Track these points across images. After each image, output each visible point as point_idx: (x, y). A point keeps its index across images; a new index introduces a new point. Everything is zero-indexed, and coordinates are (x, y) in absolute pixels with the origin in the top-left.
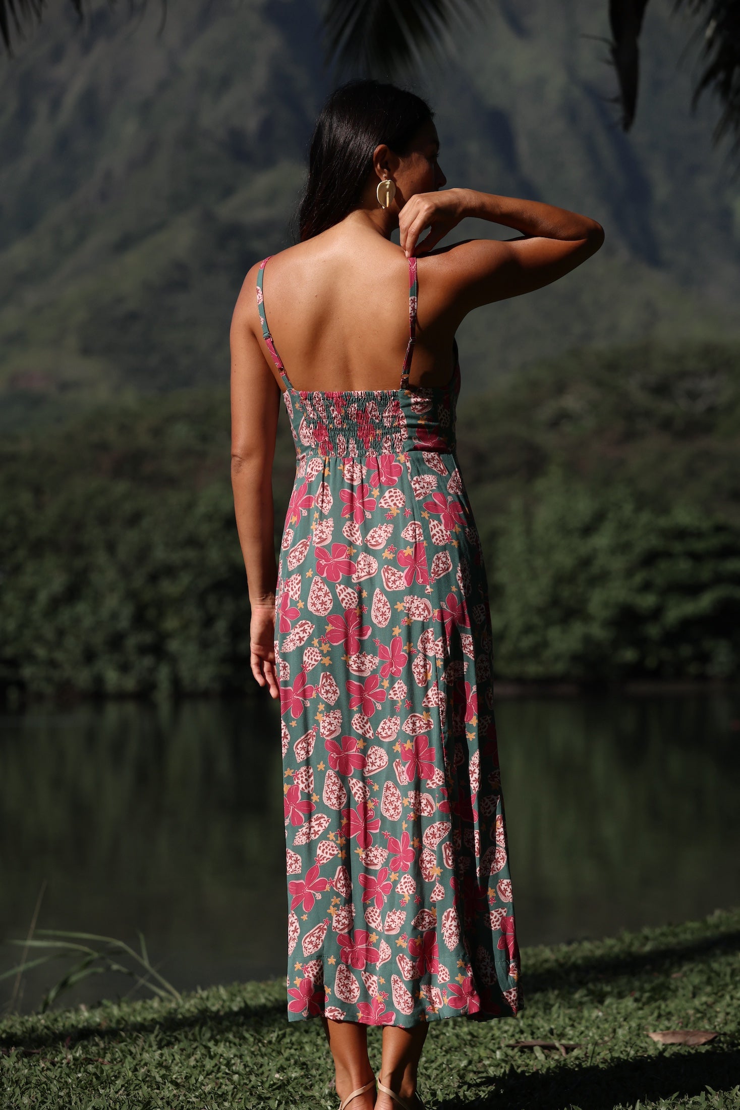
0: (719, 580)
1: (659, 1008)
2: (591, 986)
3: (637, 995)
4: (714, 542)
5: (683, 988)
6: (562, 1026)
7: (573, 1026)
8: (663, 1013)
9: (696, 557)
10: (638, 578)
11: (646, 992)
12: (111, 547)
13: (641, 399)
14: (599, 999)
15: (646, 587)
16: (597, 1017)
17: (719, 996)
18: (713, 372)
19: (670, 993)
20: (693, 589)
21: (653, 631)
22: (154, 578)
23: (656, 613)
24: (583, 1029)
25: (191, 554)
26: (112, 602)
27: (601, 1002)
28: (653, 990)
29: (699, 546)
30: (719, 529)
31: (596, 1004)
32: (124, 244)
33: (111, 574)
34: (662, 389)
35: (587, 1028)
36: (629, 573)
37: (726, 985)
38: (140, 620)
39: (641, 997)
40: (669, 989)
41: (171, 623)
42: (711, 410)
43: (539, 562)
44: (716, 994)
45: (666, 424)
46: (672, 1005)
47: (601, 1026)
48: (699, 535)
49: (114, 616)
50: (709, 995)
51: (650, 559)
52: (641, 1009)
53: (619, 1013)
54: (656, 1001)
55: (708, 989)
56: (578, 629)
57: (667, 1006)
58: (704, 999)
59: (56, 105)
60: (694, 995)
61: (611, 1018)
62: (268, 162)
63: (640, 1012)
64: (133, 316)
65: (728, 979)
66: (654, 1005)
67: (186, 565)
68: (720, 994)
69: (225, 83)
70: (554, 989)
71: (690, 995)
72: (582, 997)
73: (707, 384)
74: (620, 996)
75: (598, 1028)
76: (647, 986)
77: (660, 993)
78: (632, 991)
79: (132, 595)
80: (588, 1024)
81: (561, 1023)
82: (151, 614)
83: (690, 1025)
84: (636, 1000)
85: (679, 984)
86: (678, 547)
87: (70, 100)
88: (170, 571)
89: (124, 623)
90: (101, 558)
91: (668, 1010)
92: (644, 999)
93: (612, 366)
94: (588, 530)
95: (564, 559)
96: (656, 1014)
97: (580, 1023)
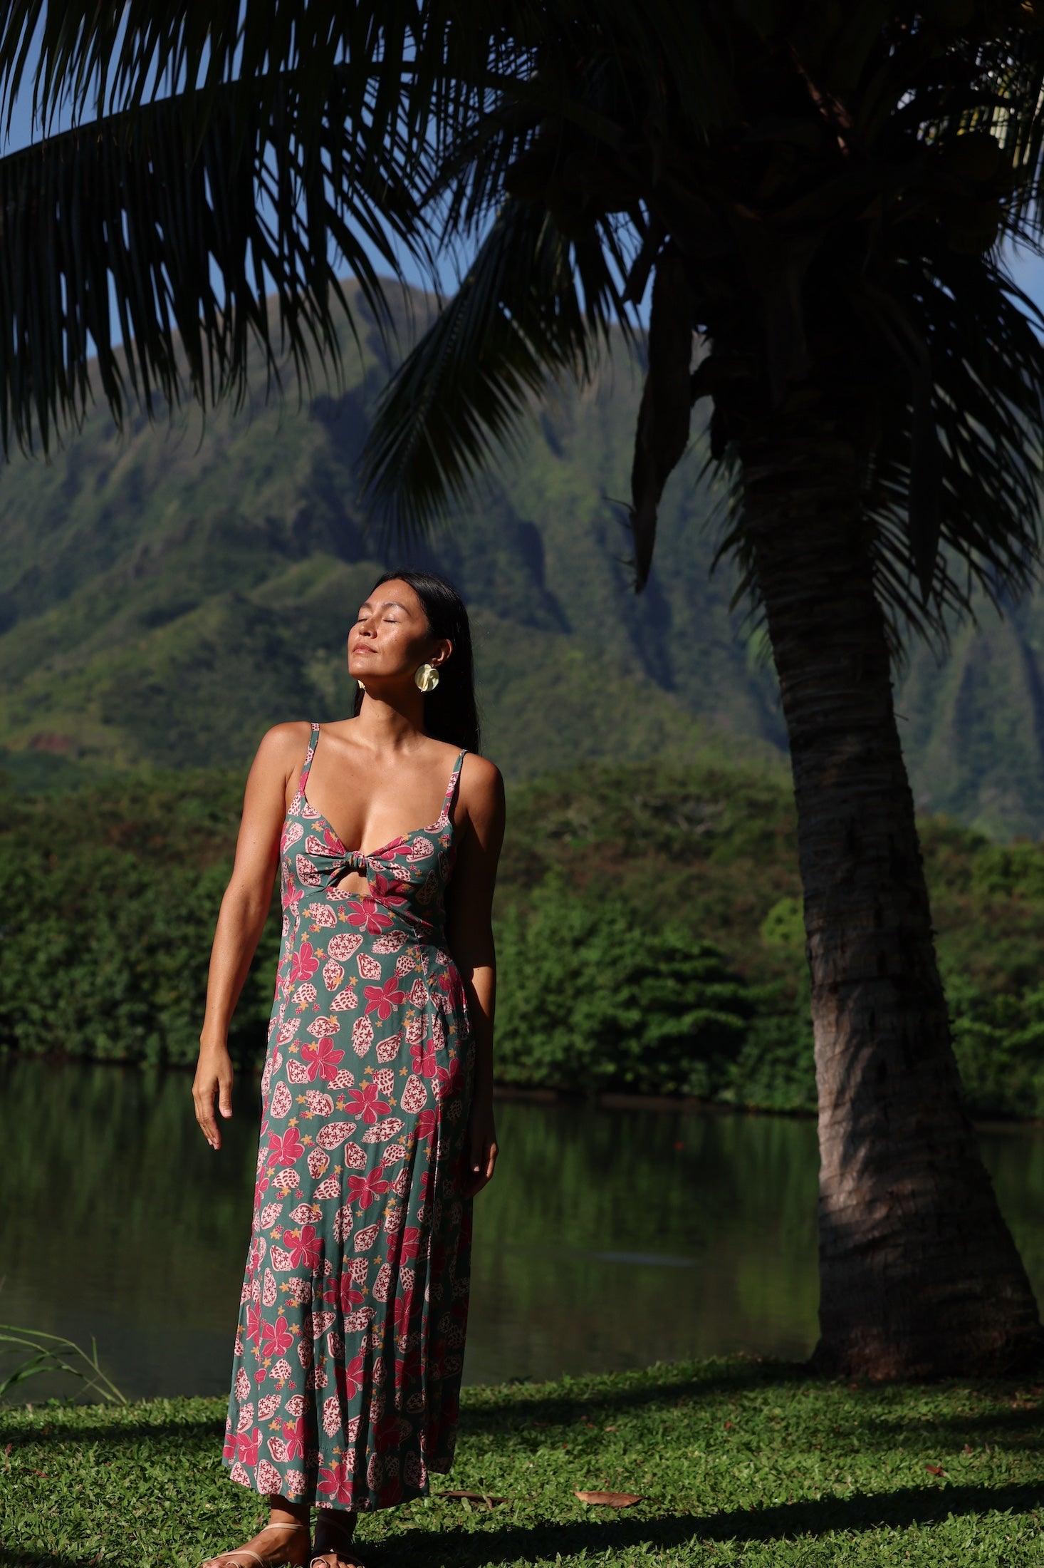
0: (701, 1002)
1: (589, 1463)
2: (525, 1434)
3: (570, 1447)
4: (700, 965)
5: (615, 1444)
6: (493, 1477)
7: (502, 1476)
8: (592, 1468)
9: (680, 977)
10: (625, 994)
11: (578, 1445)
12: (113, 917)
13: (643, 818)
14: (533, 1447)
15: (631, 1003)
16: (528, 1469)
17: (648, 1454)
18: (715, 799)
19: (602, 1448)
20: (677, 1010)
21: (634, 1046)
22: (151, 950)
23: (639, 1029)
24: (512, 1481)
25: (190, 930)
26: (108, 969)
27: (534, 1451)
28: (586, 1442)
29: (686, 967)
30: (707, 953)
31: (529, 1454)
32: (156, 618)
33: (110, 942)
34: (663, 811)
35: (516, 1479)
36: (616, 989)
37: (657, 1443)
38: (133, 989)
39: (574, 1449)
40: (601, 1443)
41: (164, 996)
42: (709, 834)
43: (529, 970)
44: (646, 1453)
45: (664, 845)
46: (603, 1459)
47: (531, 1480)
48: (687, 957)
49: (110, 984)
50: (639, 1453)
51: (637, 976)
52: (571, 1462)
53: (549, 1465)
54: (588, 1454)
55: (639, 1446)
56: (561, 1038)
57: (597, 1461)
58: (634, 1457)
59: (103, 479)
60: (625, 1452)
61: (541, 1471)
62: (303, 553)
63: (571, 1466)
64: (156, 690)
65: (659, 1437)
66: (586, 1459)
67: (185, 939)
68: (650, 1453)
69: (268, 472)
70: (489, 1433)
71: (622, 1452)
72: (515, 1445)
73: (709, 809)
74: (553, 1447)
75: (527, 1480)
76: (580, 1439)
77: (593, 1445)
78: (565, 1442)
79: (128, 964)
80: (518, 1476)
81: (492, 1473)
82: (146, 985)
83: (616, 1486)
84: (568, 1453)
85: (613, 1439)
86: (663, 967)
87: (116, 476)
88: (168, 945)
89: (118, 992)
90: (103, 926)
91: (597, 1466)
92: (575, 1452)
93: (618, 784)
94: (578, 943)
95: (554, 969)
96: (585, 1470)
97: (509, 1474)
